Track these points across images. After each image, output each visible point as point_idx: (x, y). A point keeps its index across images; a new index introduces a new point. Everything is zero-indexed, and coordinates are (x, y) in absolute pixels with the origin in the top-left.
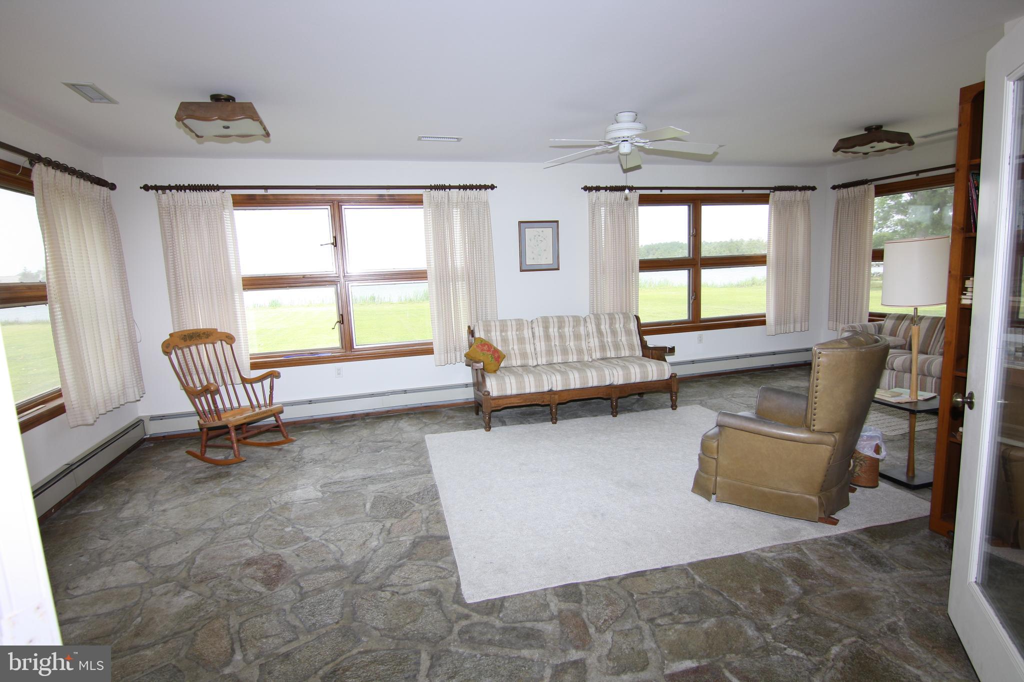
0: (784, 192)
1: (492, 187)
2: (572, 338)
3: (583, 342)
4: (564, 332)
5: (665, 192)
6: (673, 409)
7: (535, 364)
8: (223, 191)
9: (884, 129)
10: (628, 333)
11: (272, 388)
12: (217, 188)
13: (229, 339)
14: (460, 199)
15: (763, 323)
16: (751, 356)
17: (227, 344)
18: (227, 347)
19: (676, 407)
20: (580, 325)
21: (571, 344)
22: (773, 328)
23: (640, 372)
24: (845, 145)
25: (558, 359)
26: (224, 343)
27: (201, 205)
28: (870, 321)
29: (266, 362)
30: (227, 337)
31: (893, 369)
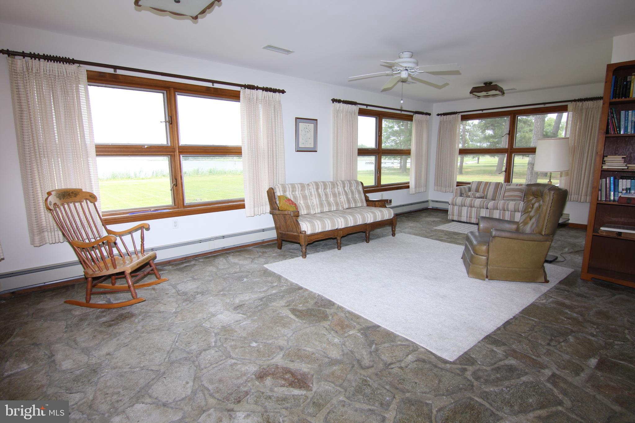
0: (419, 115)
1: (283, 92)
2: (332, 195)
3: (338, 198)
4: (327, 192)
5: (369, 108)
6: (393, 236)
7: (314, 213)
8: (78, 65)
9: (493, 84)
10: (359, 192)
11: (142, 239)
12: (73, 62)
13: (92, 198)
14: (263, 97)
15: (408, 187)
16: (403, 206)
17: (91, 202)
18: (91, 205)
19: (395, 235)
20: (335, 187)
21: (331, 199)
22: (414, 190)
23: (381, 215)
24: (475, 90)
25: (326, 209)
26: (88, 202)
27: (57, 75)
28: (457, 186)
29: (115, 219)
30: (90, 196)
31: (487, 208)
